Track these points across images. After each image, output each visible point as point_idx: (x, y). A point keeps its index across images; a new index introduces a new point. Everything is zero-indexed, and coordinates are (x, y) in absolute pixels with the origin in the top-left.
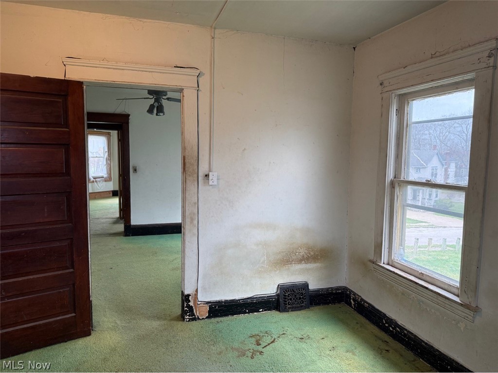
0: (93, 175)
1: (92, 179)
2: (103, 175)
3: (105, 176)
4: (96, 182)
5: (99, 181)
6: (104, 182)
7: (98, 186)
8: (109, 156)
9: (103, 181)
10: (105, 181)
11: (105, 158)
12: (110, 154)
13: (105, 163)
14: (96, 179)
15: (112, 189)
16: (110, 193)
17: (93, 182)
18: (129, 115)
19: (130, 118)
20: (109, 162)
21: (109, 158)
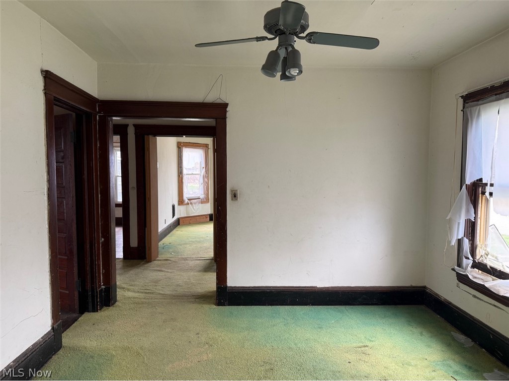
0: (188, 196)
1: (186, 201)
2: (198, 195)
3: (202, 196)
4: (191, 203)
5: (195, 203)
6: (200, 205)
7: (194, 208)
8: (206, 173)
9: (199, 203)
10: (202, 203)
11: (202, 174)
12: (207, 171)
13: (202, 181)
14: (191, 201)
15: (210, 213)
16: (207, 217)
17: (188, 204)
18: (226, 105)
19: (228, 109)
20: (206, 180)
21: (207, 176)
